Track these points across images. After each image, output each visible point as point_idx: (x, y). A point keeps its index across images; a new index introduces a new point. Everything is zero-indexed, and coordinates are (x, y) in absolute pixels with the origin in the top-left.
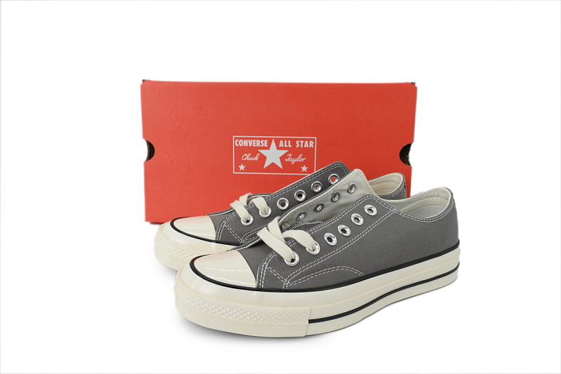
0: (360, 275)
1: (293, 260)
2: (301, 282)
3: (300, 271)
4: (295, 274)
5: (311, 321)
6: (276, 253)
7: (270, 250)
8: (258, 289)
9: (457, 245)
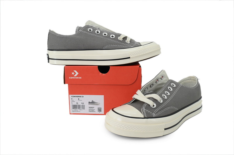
0: (178, 109)
1: (154, 106)
2: (159, 114)
3: (157, 110)
4: (156, 111)
5: (165, 129)
6: (147, 103)
7: (144, 103)
8: (145, 118)
9: (201, 98)
